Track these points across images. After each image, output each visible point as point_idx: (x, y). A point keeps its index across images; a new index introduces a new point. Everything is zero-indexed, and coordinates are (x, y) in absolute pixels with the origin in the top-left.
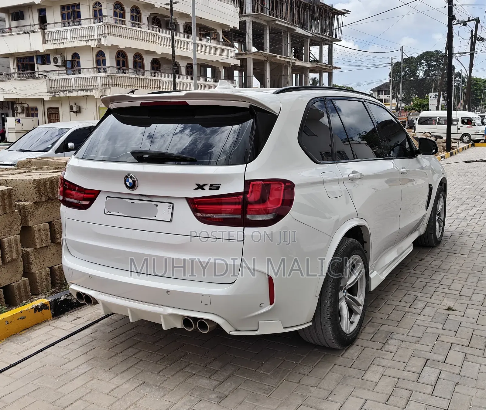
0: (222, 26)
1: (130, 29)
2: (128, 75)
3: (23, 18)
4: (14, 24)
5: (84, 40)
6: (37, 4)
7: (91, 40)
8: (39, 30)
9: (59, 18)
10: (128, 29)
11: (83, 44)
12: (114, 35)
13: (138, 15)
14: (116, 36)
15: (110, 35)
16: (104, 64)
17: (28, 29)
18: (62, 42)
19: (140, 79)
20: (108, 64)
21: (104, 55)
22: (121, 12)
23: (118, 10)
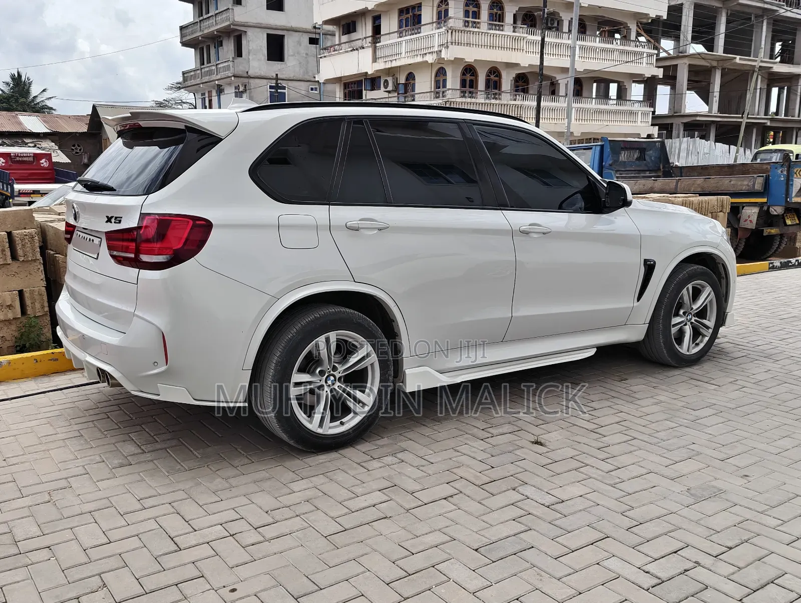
0: (636, 15)
1: (483, 34)
2: (473, 100)
3: (354, 31)
4: (345, 38)
5: (420, 55)
6: (370, 11)
7: (429, 53)
8: (369, 45)
9: (394, 26)
10: (480, 34)
11: (419, 59)
12: (460, 44)
13: (499, 12)
14: (463, 44)
15: (454, 44)
16: (444, 86)
17: (359, 43)
18: (395, 58)
19: (492, 105)
20: (449, 85)
21: (445, 74)
22: (475, 9)
23: (471, 7)
